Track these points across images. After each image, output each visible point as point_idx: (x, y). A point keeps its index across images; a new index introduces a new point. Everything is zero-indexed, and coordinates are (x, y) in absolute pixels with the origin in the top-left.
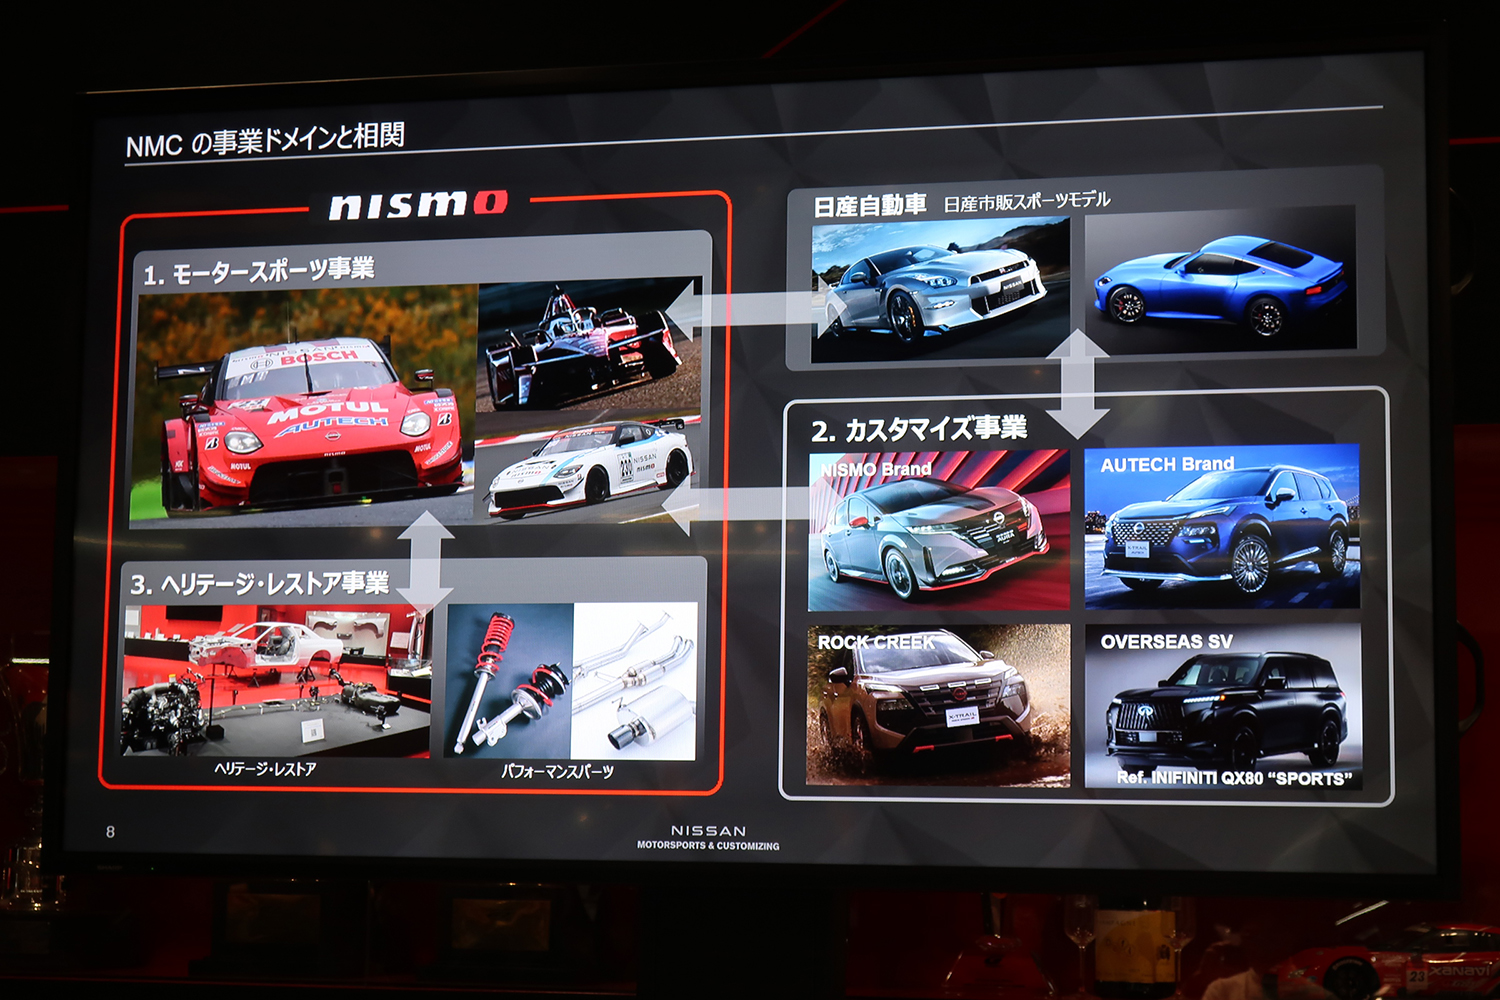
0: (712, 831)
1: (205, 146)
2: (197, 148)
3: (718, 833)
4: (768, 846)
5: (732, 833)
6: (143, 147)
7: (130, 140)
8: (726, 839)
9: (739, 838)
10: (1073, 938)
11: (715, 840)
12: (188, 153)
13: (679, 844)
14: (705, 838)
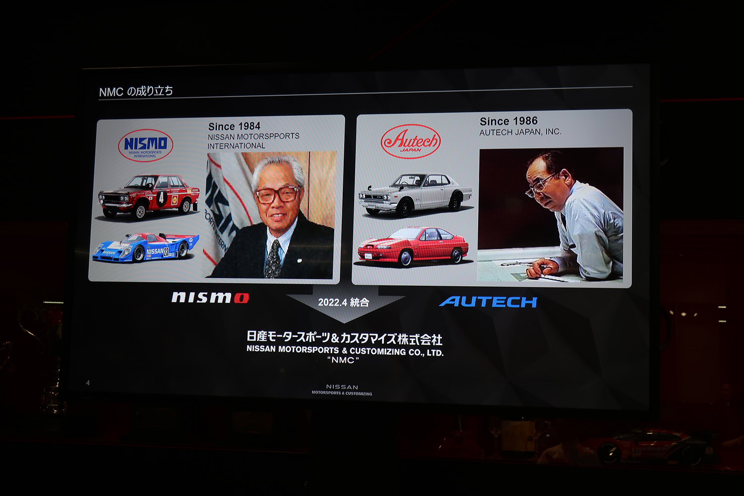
0: (343, 387)
1: (133, 93)
2: (129, 93)
3: (346, 388)
4: (367, 394)
5: (352, 388)
6: (106, 92)
7: (101, 89)
8: (349, 390)
9: (355, 390)
10: (492, 432)
11: (345, 391)
12: (125, 95)
13: (329, 392)
14: (341, 390)
